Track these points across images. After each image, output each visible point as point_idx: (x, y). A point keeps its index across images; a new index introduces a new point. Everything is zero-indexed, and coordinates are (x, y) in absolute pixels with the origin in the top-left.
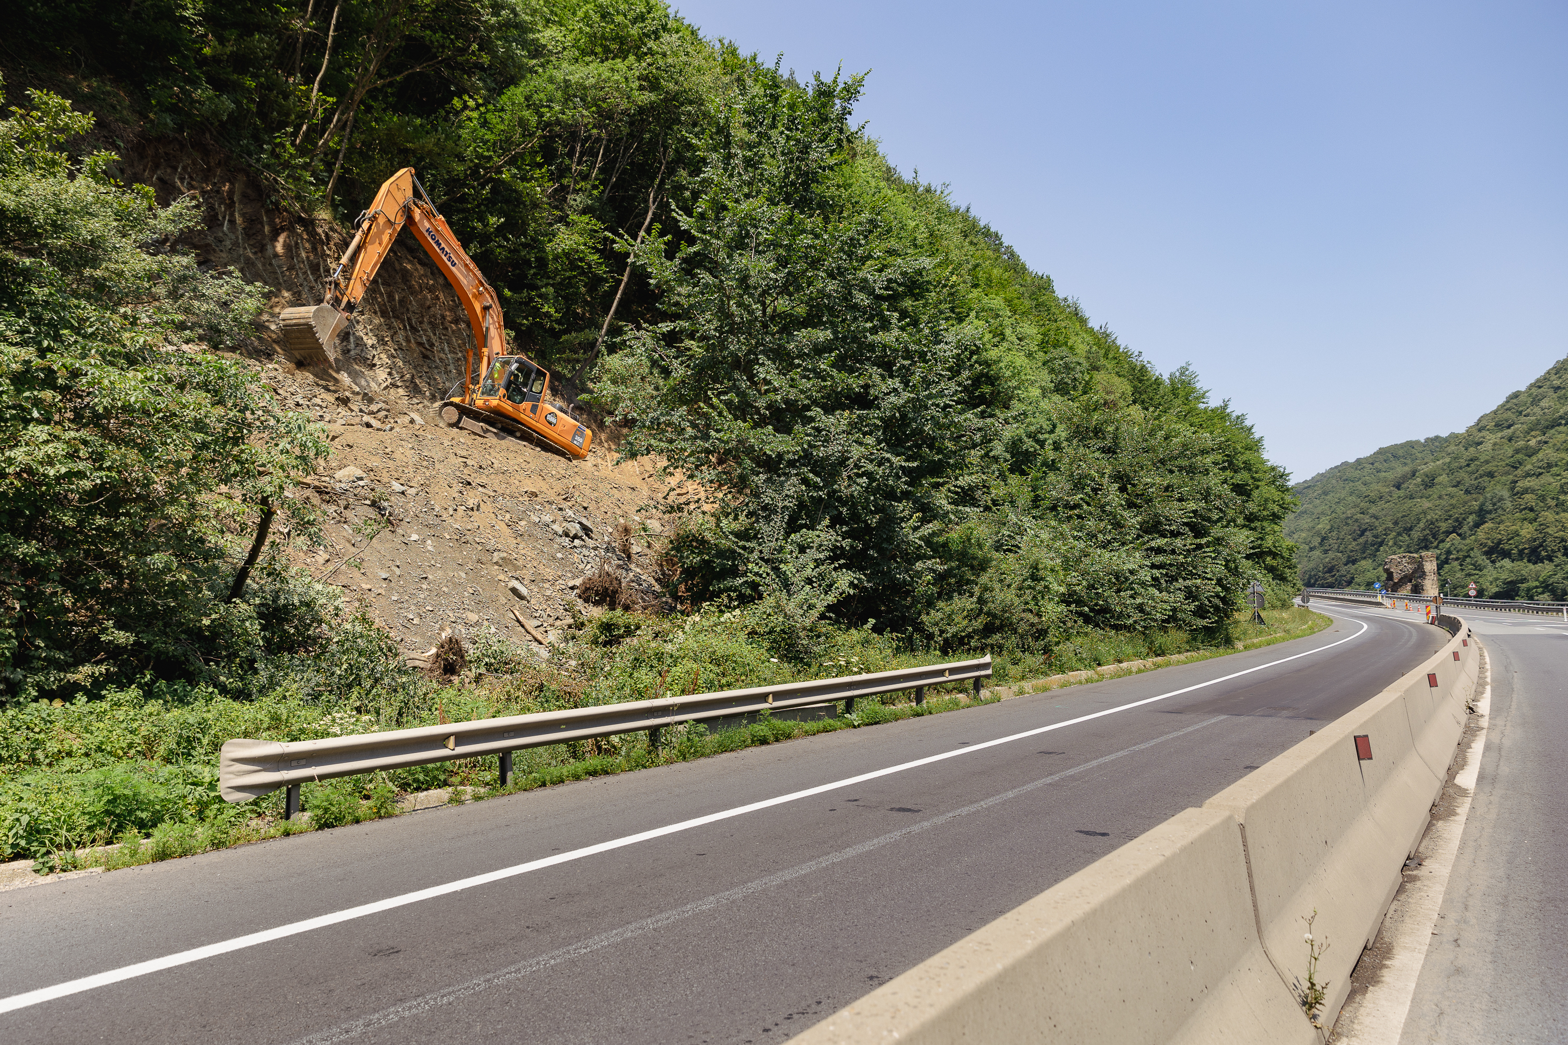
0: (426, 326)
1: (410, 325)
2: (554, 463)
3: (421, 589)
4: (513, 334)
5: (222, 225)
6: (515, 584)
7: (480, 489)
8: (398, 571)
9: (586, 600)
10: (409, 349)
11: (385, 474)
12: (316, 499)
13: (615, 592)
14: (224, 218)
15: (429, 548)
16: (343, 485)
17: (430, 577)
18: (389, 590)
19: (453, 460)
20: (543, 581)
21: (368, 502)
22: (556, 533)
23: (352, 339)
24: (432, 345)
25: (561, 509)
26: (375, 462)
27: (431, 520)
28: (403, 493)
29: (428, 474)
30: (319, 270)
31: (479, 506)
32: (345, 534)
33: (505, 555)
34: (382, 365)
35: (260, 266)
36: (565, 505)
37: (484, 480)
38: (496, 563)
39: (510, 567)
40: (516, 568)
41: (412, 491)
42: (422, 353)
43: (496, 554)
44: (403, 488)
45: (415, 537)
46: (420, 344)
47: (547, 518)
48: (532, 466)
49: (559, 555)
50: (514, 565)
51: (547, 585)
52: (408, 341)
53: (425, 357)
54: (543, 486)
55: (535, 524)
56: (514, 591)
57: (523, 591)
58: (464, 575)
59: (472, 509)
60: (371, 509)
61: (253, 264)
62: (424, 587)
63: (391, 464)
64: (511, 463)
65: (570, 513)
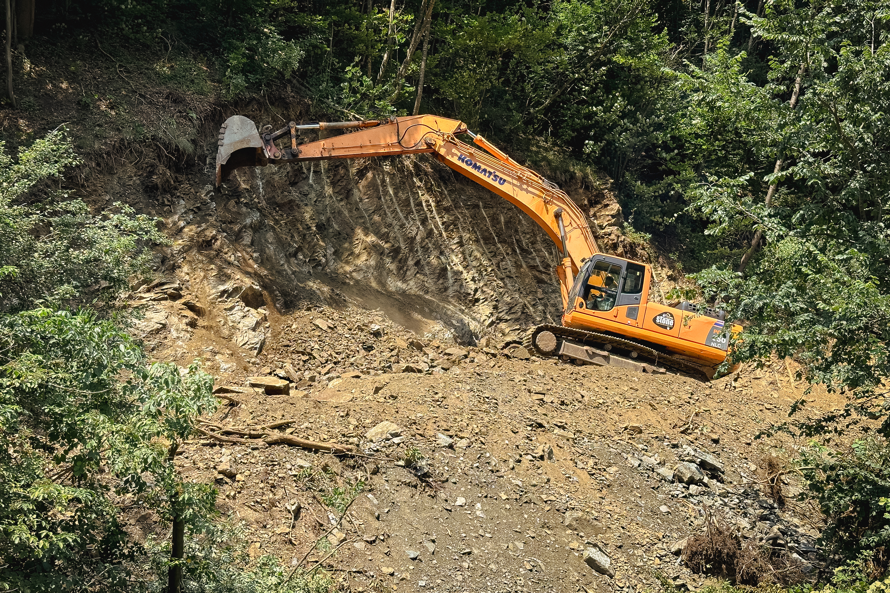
0: (539, 246)
1: (521, 248)
2: (675, 386)
3: (461, 569)
4: (649, 236)
5: (307, 178)
6: (593, 553)
7: (557, 431)
8: (431, 547)
9: (696, 570)
10: (521, 276)
11: (431, 426)
12: (336, 466)
13: (732, 556)
14: (309, 170)
15: (478, 513)
16: (372, 445)
17: (476, 551)
18: (417, 573)
19: (525, 397)
20: (634, 546)
21: (402, 463)
22: (664, 479)
23: (450, 274)
24: (547, 266)
25: (675, 446)
26: (418, 413)
27: (484, 476)
28: (451, 447)
29: (486, 419)
30: (409, 205)
31: (551, 453)
32: (368, 505)
33: (580, 514)
34: (486, 299)
35: (346, 213)
36: (682, 439)
37: (566, 418)
38: (570, 526)
39: (589, 530)
40: (597, 531)
41: (464, 443)
42: (536, 277)
43: (568, 514)
44: (450, 441)
45: (461, 501)
46: (533, 268)
47: (652, 460)
48: (641, 394)
49: (664, 509)
50: (594, 527)
51: (638, 552)
52: (518, 266)
53: (540, 281)
54: (652, 417)
55: (632, 468)
56: (591, 562)
57: (604, 561)
58: (520, 545)
59: (542, 458)
60: (405, 471)
61: (340, 213)
62: (466, 565)
63: (440, 413)
64: (611, 393)
65: (689, 450)
